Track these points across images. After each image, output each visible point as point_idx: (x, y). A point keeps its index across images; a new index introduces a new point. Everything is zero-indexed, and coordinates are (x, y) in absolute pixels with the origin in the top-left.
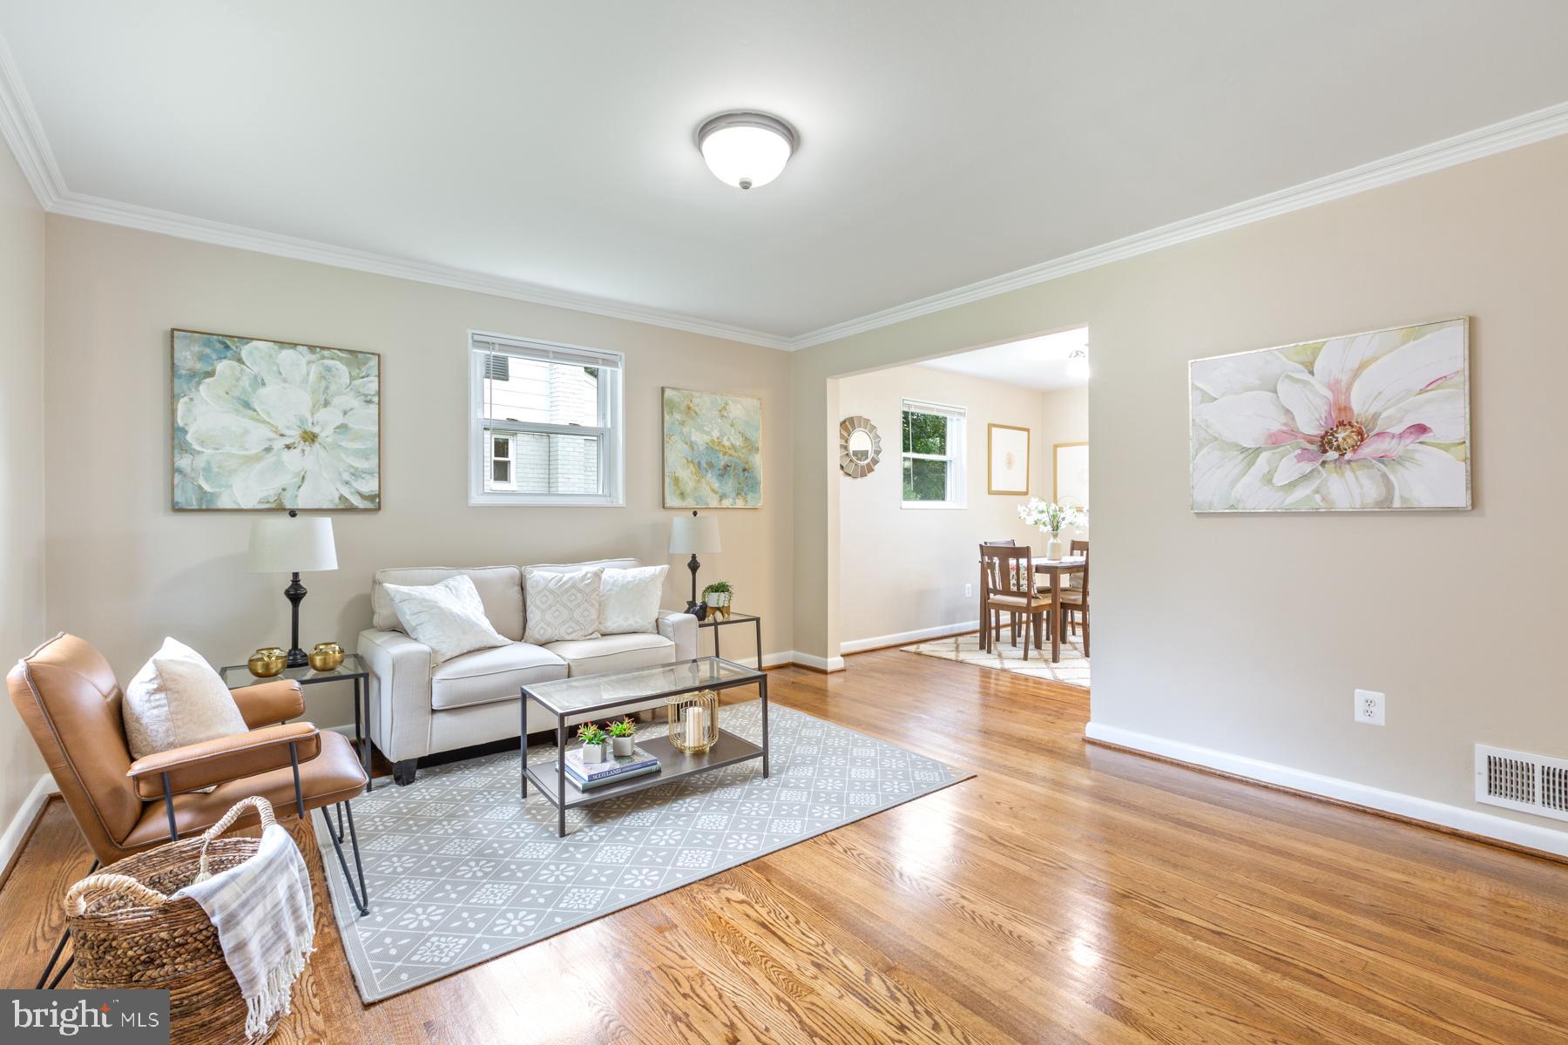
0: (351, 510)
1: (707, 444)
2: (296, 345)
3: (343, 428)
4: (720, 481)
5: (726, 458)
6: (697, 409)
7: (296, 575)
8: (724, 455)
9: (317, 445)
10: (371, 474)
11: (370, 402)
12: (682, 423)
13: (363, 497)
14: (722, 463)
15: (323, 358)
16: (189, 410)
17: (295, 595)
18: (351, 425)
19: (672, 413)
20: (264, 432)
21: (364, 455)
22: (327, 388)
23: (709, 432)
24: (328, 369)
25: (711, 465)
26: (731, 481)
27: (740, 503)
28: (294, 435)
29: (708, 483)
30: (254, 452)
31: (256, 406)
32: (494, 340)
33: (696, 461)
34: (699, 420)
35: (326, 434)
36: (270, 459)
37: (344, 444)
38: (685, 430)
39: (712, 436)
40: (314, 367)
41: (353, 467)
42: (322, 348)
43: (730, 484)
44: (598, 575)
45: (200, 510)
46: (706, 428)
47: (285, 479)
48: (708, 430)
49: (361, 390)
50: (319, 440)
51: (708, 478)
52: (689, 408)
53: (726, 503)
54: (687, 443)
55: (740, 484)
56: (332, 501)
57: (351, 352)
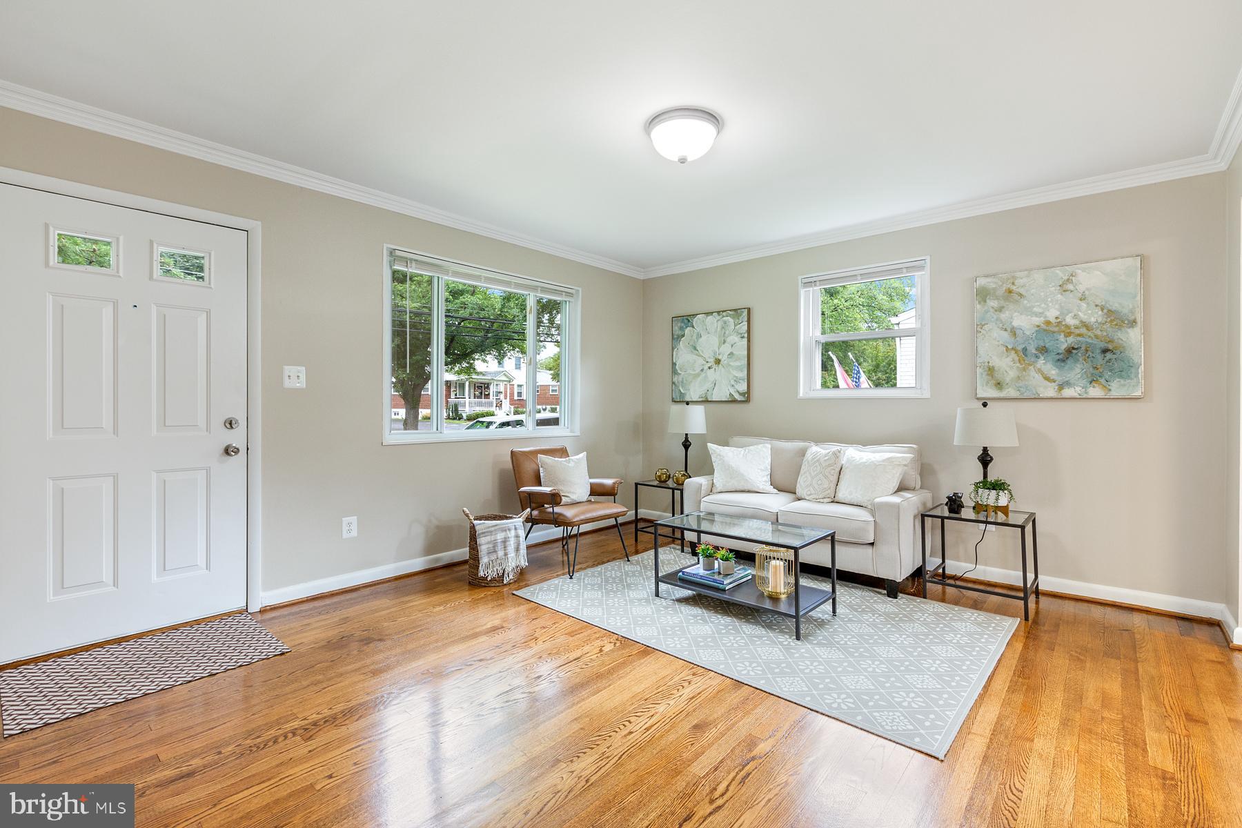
0: (734, 401)
1: (1038, 326)
2: (713, 313)
3: (731, 354)
4: (1060, 368)
5: (1071, 340)
6: (1022, 291)
7: (686, 435)
8: (1066, 336)
9: (720, 365)
10: (743, 380)
11: (743, 337)
12: (1000, 309)
13: (741, 394)
14: (1064, 346)
15: (723, 317)
16: (677, 354)
17: (686, 445)
18: (734, 352)
19: (985, 301)
20: (701, 361)
21: (739, 369)
22: (725, 333)
23: (1042, 313)
24: (725, 323)
25: (1043, 350)
26: (1079, 366)
27: (1095, 391)
28: (712, 360)
29: (1040, 371)
30: (697, 372)
31: (698, 348)
32: (814, 279)
33: (1020, 348)
34: (1026, 302)
35: (724, 358)
36: (703, 375)
37: (731, 363)
38: (1004, 316)
39: (1045, 317)
40: (719, 322)
41: (735, 376)
42: (723, 311)
43: (1078, 370)
44: (836, 455)
45: (680, 401)
46: (1035, 309)
47: (708, 385)
48: (1041, 311)
49: (739, 331)
50: (721, 362)
51: (1038, 366)
52: (1010, 292)
53: (1068, 392)
54: (1006, 330)
55: (1096, 368)
56: (726, 397)
57: (735, 310)
